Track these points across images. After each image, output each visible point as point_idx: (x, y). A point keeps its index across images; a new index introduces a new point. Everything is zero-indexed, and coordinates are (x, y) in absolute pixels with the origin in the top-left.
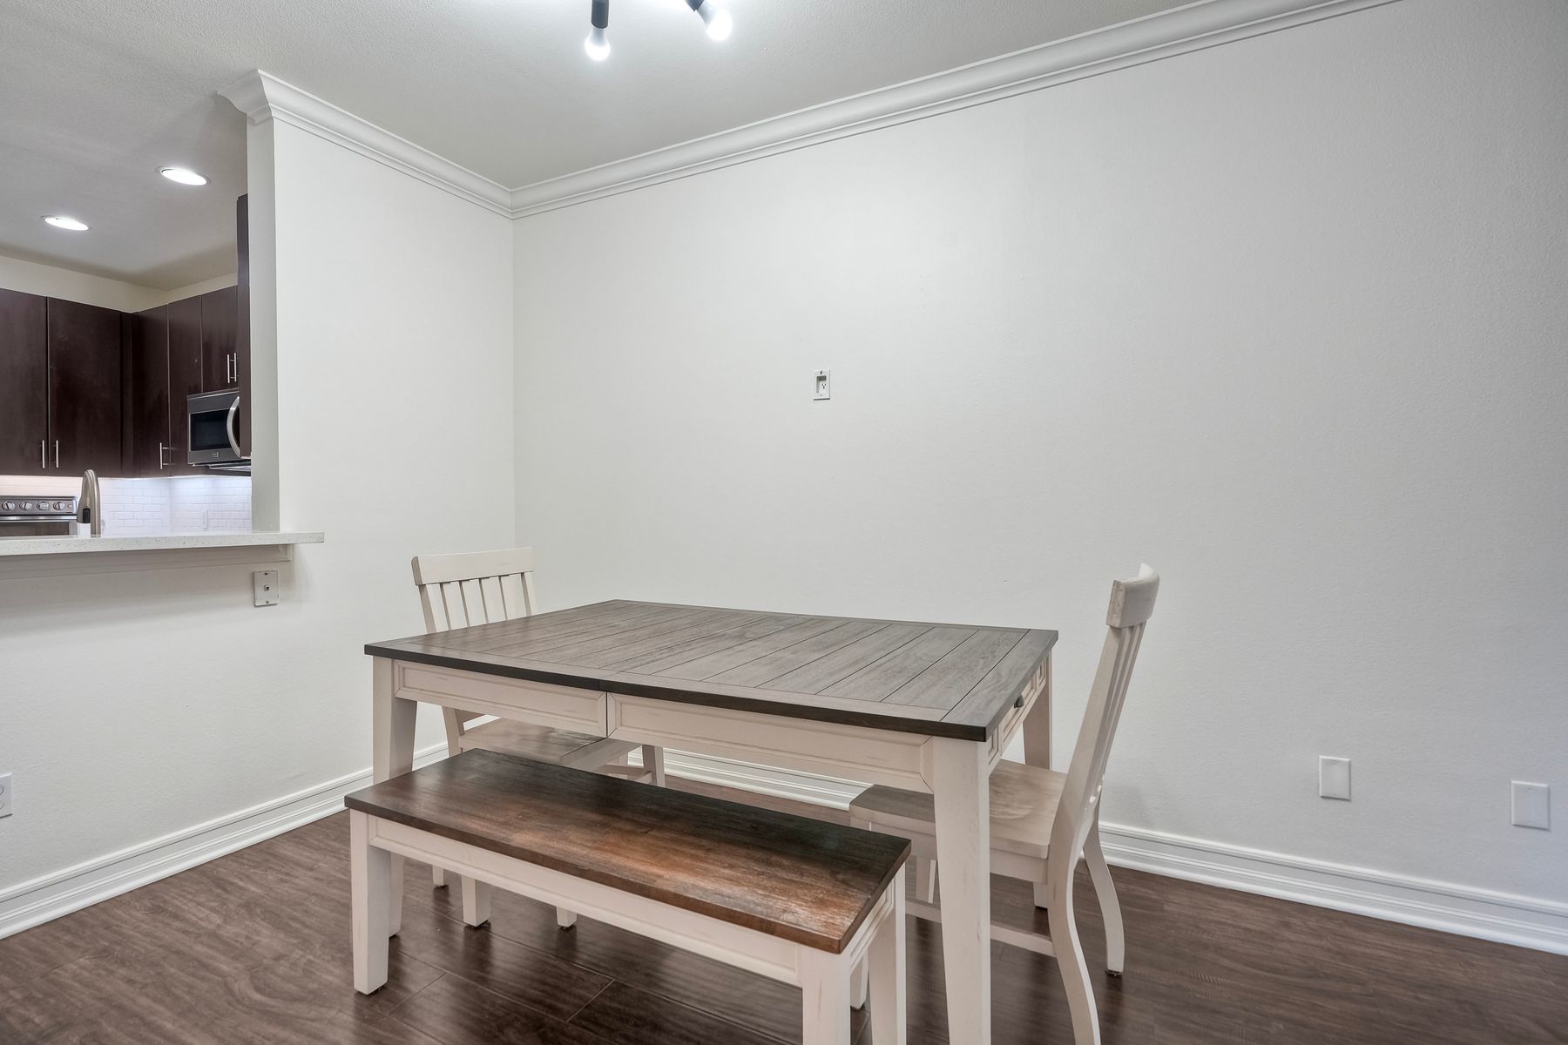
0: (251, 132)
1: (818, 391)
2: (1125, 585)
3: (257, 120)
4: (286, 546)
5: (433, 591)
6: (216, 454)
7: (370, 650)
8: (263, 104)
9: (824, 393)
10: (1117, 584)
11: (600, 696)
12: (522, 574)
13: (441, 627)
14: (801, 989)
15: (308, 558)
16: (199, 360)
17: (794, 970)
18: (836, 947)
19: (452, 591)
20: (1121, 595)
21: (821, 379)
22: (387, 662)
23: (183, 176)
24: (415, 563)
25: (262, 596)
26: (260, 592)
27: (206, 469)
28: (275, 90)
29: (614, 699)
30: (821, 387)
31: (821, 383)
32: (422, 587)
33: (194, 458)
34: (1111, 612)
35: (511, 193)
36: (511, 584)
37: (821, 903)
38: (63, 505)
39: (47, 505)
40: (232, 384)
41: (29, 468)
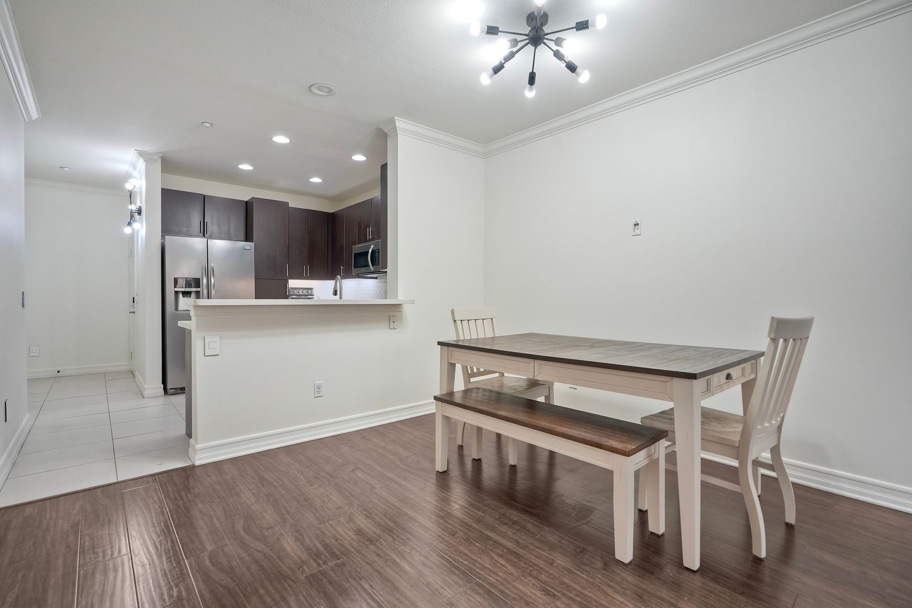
0: (389, 140)
1: (634, 231)
2: (777, 318)
3: (392, 135)
4: (400, 305)
5: (458, 323)
6: (363, 270)
7: (439, 343)
8: (395, 129)
9: (638, 232)
10: (773, 318)
11: (531, 361)
12: (492, 319)
13: (462, 338)
14: (612, 472)
15: (407, 309)
16: (356, 231)
17: (610, 464)
18: (627, 454)
19: (465, 323)
20: (775, 323)
21: (636, 225)
22: (446, 348)
23: (359, 158)
24: (453, 311)
25: (392, 325)
26: (392, 323)
27: (358, 276)
28: (400, 123)
29: (537, 362)
30: (636, 229)
31: (636, 227)
32: (455, 321)
33: (355, 271)
34: (770, 331)
35: (484, 147)
36: (487, 323)
37: (622, 442)
38: (310, 291)
39: (305, 291)
40: (370, 240)
41: (300, 277)
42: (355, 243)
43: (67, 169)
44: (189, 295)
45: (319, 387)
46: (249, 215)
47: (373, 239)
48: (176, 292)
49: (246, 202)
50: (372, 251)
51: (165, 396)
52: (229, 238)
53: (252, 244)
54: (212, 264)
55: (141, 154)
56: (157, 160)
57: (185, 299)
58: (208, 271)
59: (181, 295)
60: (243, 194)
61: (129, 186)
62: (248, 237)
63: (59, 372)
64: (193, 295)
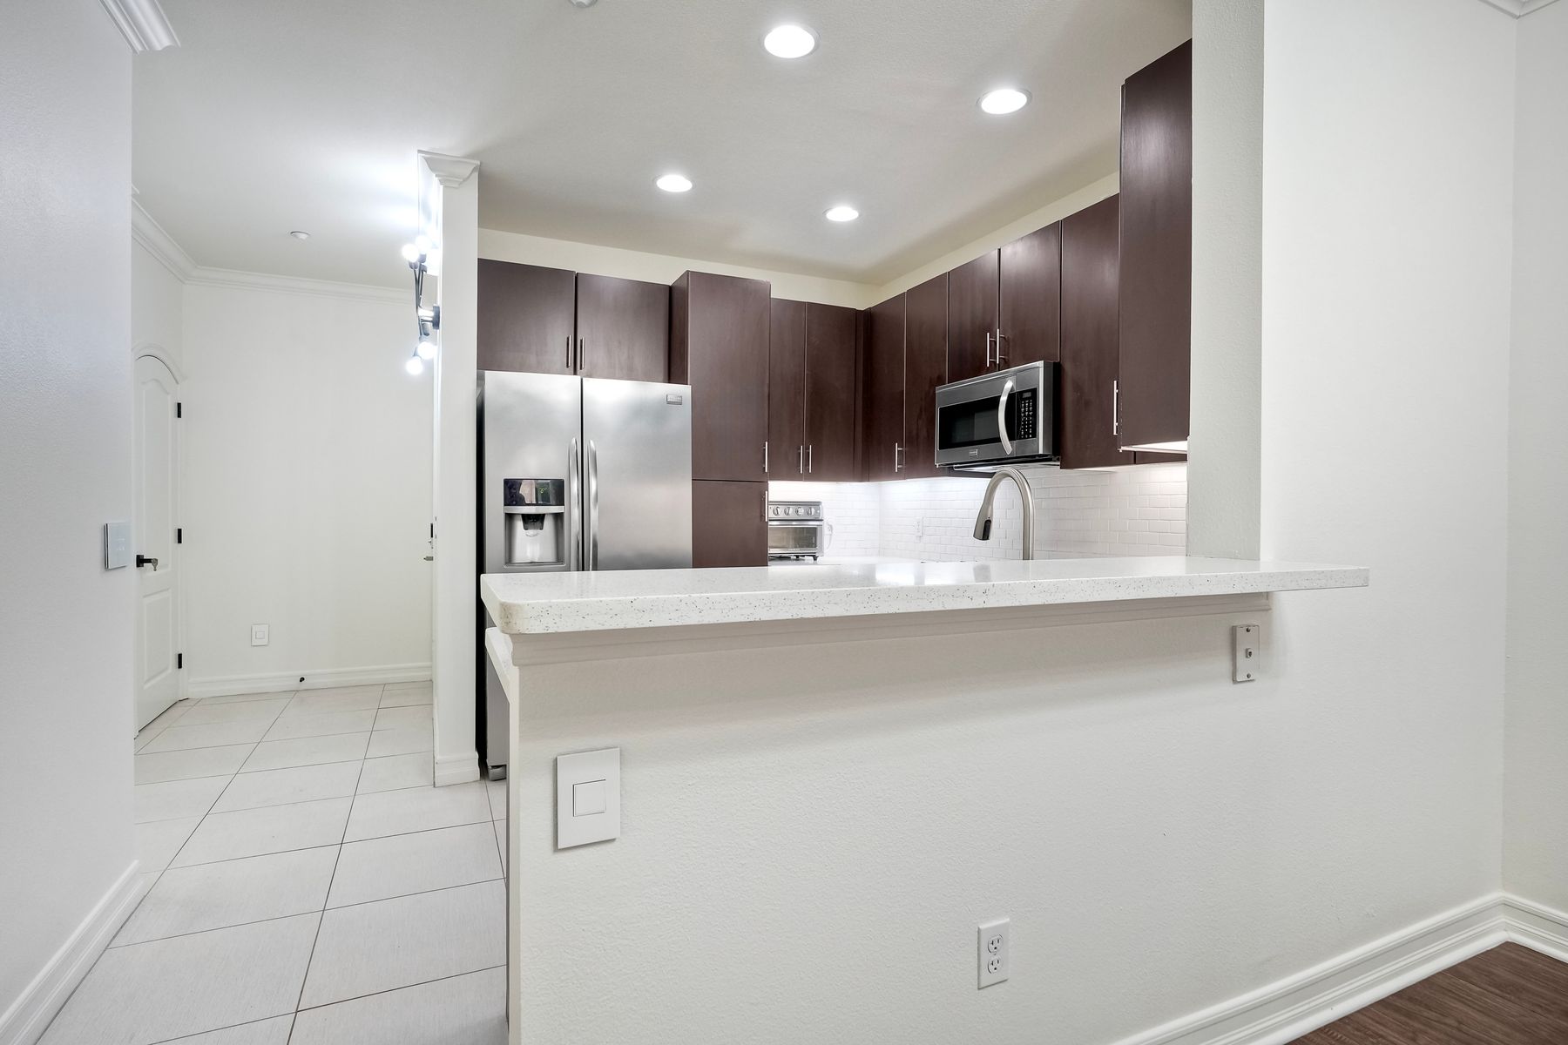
6: (976, 453)
25: (1243, 665)
26: (1241, 658)
38: (813, 510)
39: (802, 511)
40: (995, 367)
41: (792, 474)
42: (941, 381)
43: (303, 236)
44: (538, 523)
45: (995, 944)
46: (676, 322)
47: (1006, 364)
48: (510, 517)
49: (670, 288)
50: (1011, 396)
51: (483, 781)
52: (631, 376)
53: (683, 391)
54: (591, 444)
55: (434, 162)
56: (469, 177)
57: (531, 532)
58: (582, 463)
59: (519, 524)
60: (665, 271)
61: (410, 254)
62: (674, 372)
63: (302, 679)
64: (548, 524)
